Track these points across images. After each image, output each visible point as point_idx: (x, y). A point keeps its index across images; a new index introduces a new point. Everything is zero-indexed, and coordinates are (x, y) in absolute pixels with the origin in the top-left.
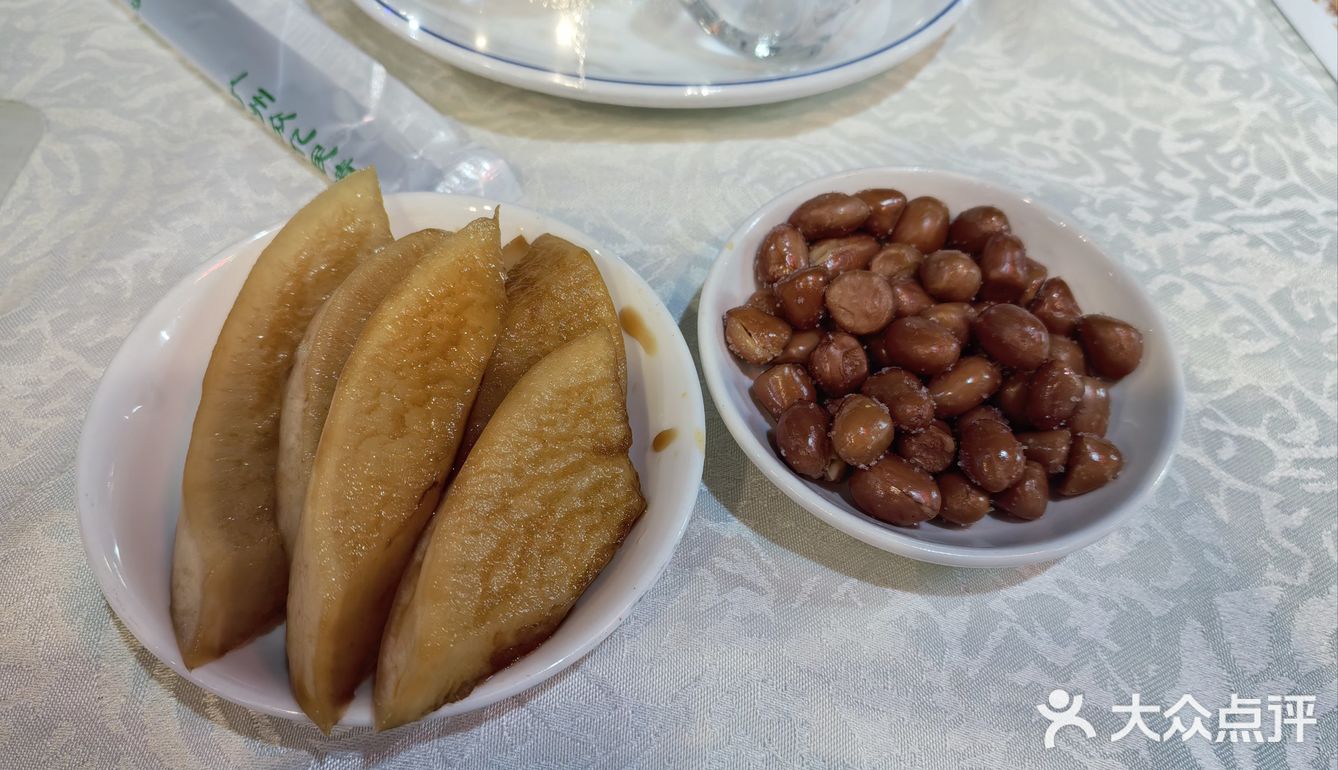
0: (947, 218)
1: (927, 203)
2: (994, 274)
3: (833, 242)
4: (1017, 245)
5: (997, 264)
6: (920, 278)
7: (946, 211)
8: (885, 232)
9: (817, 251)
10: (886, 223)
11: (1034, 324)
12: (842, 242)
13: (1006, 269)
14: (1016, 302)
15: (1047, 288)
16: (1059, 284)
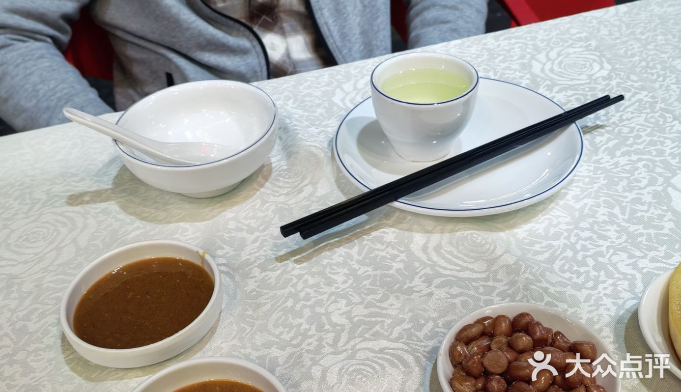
0: (510, 321)
1: (500, 318)
2: (536, 337)
3: (474, 342)
4: (538, 324)
5: (535, 333)
6: (510, 346)
7: (508, 318)
8: (490, 333)
9: (470, 347)
10: (489, 329)
11: (558, 352)
12: (477, 341)
13: (538, 334)
14: (546, 345)
15: (555, 336)
16: (558, 333)
